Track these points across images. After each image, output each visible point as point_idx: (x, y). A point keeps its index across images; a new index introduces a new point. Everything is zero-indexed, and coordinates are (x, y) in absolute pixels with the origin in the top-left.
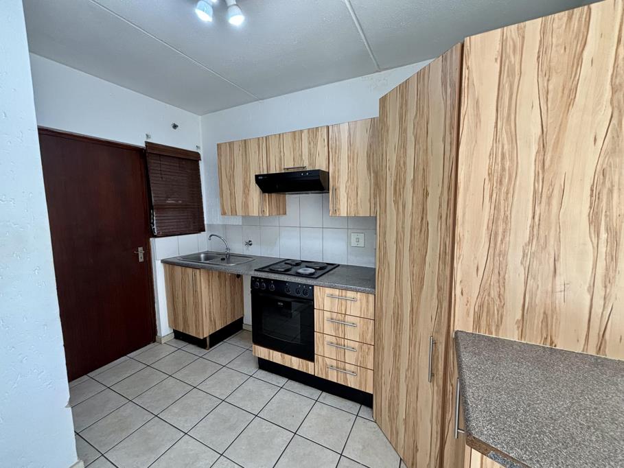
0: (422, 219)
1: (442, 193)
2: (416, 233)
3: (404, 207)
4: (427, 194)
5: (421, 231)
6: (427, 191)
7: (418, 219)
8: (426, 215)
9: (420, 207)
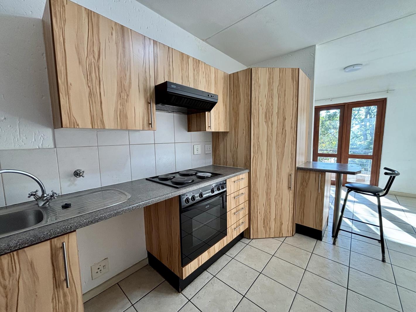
0: (283, 129)
1: (292, 119)
2: (280, 135)
3: (272, 124)
4: (285, 119)
5: (282, 134)
6: (285, 118)
7: (280, 129)
8: (285, 127)
9: (282, 124)
